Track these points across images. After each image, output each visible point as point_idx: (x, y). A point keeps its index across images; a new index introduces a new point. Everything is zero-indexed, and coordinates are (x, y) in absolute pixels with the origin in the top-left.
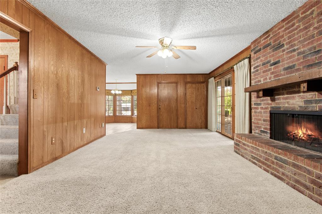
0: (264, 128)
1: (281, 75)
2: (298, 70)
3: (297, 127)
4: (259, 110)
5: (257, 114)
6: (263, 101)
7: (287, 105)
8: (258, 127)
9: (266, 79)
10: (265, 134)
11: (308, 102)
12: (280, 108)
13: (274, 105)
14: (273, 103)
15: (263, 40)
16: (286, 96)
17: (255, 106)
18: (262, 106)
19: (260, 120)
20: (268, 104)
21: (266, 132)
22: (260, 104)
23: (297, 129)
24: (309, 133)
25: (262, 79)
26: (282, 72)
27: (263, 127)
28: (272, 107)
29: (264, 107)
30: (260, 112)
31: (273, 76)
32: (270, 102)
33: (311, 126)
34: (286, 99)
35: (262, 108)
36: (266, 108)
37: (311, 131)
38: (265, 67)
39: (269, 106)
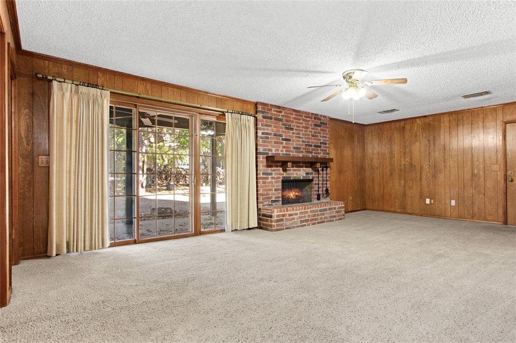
0: (275, 198)
1: (291, 151)
2: (302, 152)
3: (289, 191)
4: (270, 180)
5: (267, 184)
6: (274, 170)
7: (295, 175)
8: (268, 198)
9: (278, 150)
10: (277, 203)
11: (307, 174)
12: (290, 177)
13: (285, 175)
14: (285, 173)
15: (275, 111)
16: (295, 168)
17: (264, 176)
18: (273, 176)
19: (271, 190)
20: (280, 174)
21: (278, 201)
22: (271, 174)
23: (290, 193)
24: (297, 194)
25: (273, 149)
26: (292, 149)
27: (274, 196)
28: (283, 177)
29: (276, 176)
30: (271, 182)
31: (284, 150)
32: (281, 172)
33: (297, 190)
34: (295, 170)
35: (273, 178)
36: (278, 178)
37: (298, 192)
38: (277, 139)
39: (281, 176)
